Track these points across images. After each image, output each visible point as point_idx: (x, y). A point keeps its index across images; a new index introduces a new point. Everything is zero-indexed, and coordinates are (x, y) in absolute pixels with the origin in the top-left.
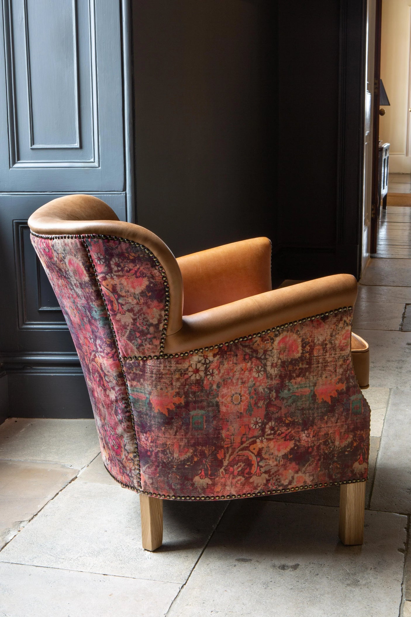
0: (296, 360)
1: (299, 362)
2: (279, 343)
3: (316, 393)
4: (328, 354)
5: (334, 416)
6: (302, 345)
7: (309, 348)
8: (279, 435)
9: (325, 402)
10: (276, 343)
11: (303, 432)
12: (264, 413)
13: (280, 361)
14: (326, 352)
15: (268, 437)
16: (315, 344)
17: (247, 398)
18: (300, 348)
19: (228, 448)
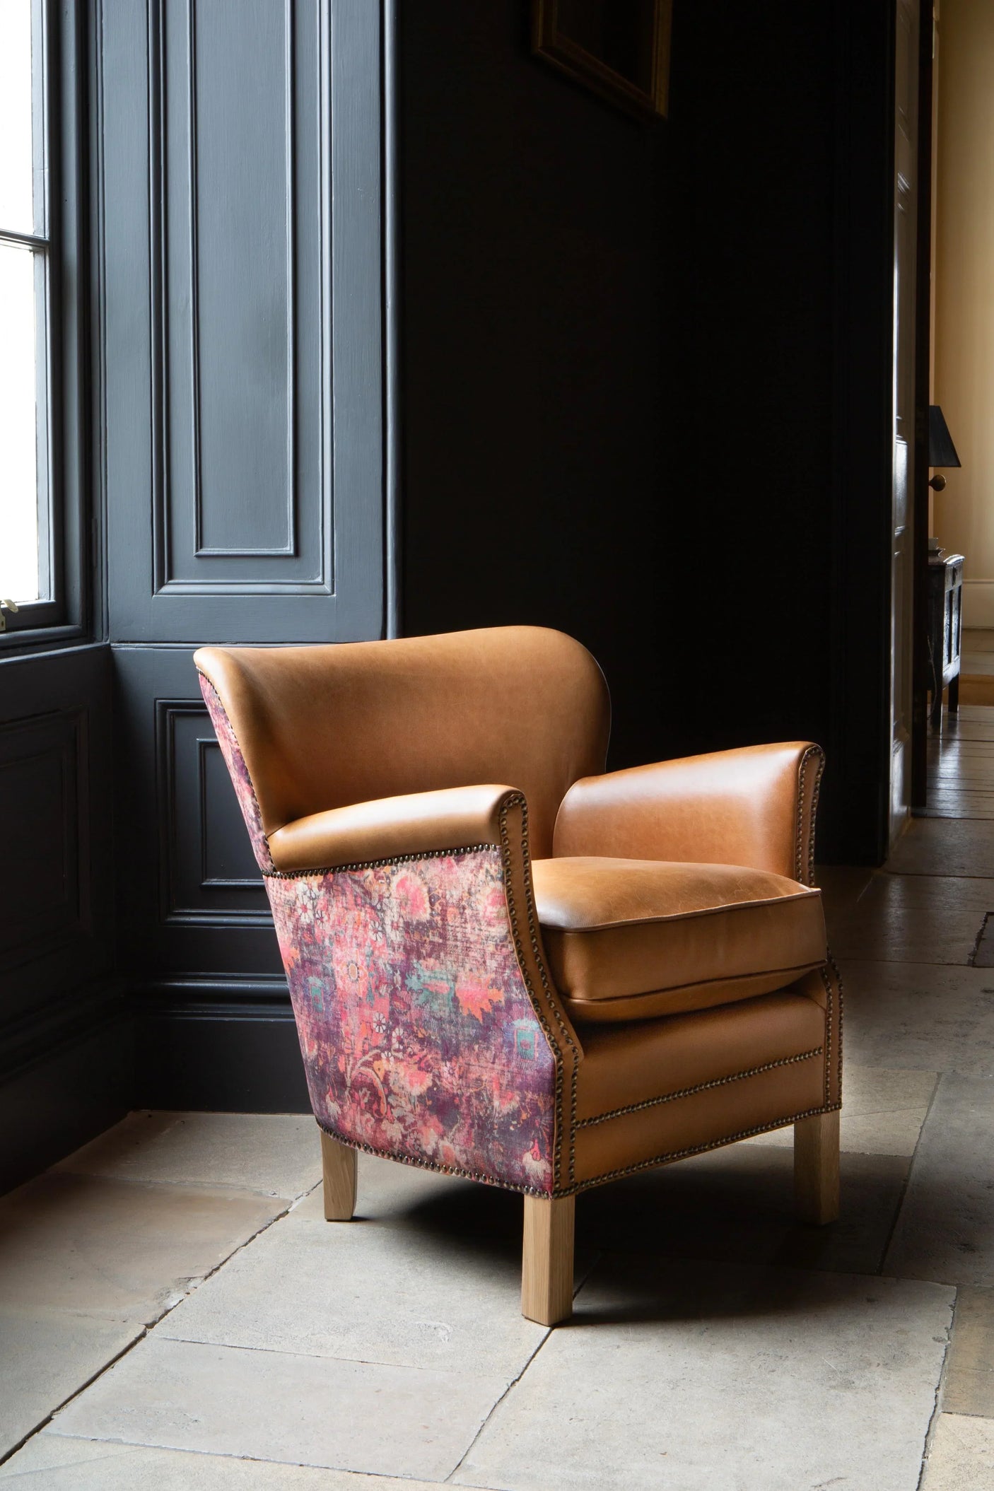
0: (423, 924)
1: (427, 932)
2: (398, 886)
3: (457, 995)
4: (468, 926)
5: (488, 1049)
6: (430, 898)
7: (440, 908)
8: (411, 1056)
9: (472, 1016)
10: (394, 885)
11: (444, 1064)
12: (388, 1008)
13: (401, 920)
14: (466, 922)
15: (396, 1054)
16: (447, 903)
17: (365, 975)
18: (427, 905)
19: (348, 1055)
